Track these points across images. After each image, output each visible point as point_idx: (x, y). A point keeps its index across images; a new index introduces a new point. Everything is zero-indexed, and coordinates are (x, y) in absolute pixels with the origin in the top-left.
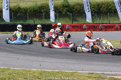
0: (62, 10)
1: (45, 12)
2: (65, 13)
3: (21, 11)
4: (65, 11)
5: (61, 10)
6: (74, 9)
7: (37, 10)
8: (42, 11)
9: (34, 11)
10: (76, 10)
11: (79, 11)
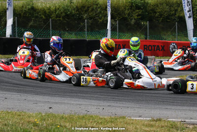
0: (129, 14)
1: (91, 18)
2: (136, 21)
3: (37, 17)
4: (136, 17)
5: (127, 16)
6: (156, 13)
7: (73, 15)
8: (85, 17)
9: (67, 16)
10: (161, 15)
11: (167, 18)
